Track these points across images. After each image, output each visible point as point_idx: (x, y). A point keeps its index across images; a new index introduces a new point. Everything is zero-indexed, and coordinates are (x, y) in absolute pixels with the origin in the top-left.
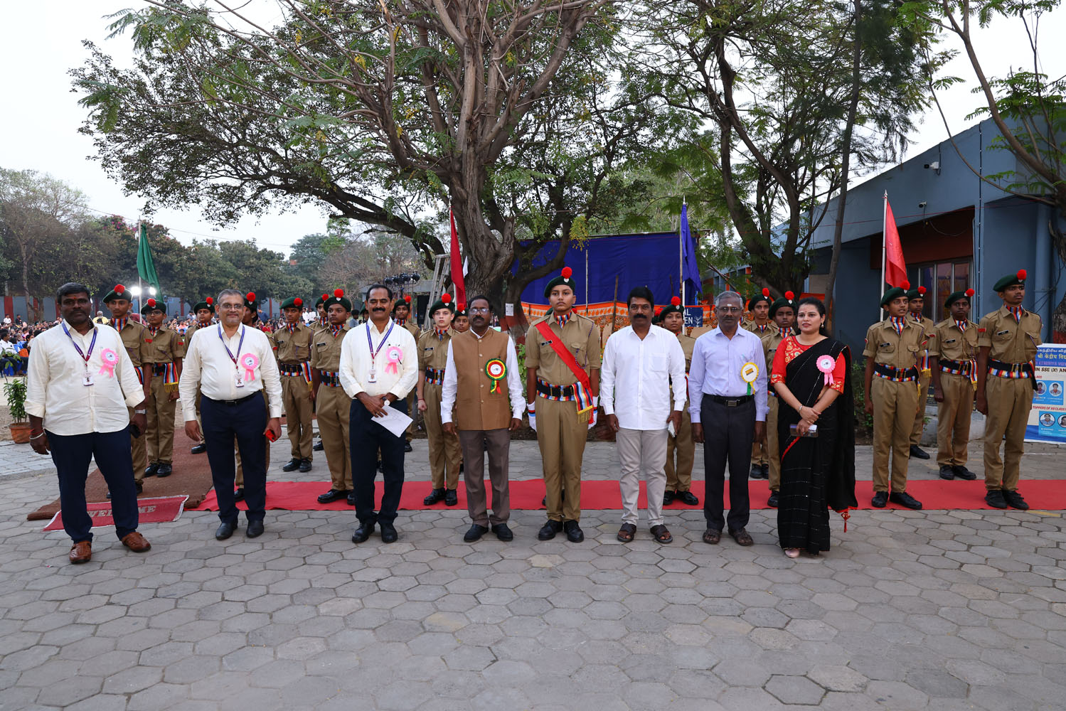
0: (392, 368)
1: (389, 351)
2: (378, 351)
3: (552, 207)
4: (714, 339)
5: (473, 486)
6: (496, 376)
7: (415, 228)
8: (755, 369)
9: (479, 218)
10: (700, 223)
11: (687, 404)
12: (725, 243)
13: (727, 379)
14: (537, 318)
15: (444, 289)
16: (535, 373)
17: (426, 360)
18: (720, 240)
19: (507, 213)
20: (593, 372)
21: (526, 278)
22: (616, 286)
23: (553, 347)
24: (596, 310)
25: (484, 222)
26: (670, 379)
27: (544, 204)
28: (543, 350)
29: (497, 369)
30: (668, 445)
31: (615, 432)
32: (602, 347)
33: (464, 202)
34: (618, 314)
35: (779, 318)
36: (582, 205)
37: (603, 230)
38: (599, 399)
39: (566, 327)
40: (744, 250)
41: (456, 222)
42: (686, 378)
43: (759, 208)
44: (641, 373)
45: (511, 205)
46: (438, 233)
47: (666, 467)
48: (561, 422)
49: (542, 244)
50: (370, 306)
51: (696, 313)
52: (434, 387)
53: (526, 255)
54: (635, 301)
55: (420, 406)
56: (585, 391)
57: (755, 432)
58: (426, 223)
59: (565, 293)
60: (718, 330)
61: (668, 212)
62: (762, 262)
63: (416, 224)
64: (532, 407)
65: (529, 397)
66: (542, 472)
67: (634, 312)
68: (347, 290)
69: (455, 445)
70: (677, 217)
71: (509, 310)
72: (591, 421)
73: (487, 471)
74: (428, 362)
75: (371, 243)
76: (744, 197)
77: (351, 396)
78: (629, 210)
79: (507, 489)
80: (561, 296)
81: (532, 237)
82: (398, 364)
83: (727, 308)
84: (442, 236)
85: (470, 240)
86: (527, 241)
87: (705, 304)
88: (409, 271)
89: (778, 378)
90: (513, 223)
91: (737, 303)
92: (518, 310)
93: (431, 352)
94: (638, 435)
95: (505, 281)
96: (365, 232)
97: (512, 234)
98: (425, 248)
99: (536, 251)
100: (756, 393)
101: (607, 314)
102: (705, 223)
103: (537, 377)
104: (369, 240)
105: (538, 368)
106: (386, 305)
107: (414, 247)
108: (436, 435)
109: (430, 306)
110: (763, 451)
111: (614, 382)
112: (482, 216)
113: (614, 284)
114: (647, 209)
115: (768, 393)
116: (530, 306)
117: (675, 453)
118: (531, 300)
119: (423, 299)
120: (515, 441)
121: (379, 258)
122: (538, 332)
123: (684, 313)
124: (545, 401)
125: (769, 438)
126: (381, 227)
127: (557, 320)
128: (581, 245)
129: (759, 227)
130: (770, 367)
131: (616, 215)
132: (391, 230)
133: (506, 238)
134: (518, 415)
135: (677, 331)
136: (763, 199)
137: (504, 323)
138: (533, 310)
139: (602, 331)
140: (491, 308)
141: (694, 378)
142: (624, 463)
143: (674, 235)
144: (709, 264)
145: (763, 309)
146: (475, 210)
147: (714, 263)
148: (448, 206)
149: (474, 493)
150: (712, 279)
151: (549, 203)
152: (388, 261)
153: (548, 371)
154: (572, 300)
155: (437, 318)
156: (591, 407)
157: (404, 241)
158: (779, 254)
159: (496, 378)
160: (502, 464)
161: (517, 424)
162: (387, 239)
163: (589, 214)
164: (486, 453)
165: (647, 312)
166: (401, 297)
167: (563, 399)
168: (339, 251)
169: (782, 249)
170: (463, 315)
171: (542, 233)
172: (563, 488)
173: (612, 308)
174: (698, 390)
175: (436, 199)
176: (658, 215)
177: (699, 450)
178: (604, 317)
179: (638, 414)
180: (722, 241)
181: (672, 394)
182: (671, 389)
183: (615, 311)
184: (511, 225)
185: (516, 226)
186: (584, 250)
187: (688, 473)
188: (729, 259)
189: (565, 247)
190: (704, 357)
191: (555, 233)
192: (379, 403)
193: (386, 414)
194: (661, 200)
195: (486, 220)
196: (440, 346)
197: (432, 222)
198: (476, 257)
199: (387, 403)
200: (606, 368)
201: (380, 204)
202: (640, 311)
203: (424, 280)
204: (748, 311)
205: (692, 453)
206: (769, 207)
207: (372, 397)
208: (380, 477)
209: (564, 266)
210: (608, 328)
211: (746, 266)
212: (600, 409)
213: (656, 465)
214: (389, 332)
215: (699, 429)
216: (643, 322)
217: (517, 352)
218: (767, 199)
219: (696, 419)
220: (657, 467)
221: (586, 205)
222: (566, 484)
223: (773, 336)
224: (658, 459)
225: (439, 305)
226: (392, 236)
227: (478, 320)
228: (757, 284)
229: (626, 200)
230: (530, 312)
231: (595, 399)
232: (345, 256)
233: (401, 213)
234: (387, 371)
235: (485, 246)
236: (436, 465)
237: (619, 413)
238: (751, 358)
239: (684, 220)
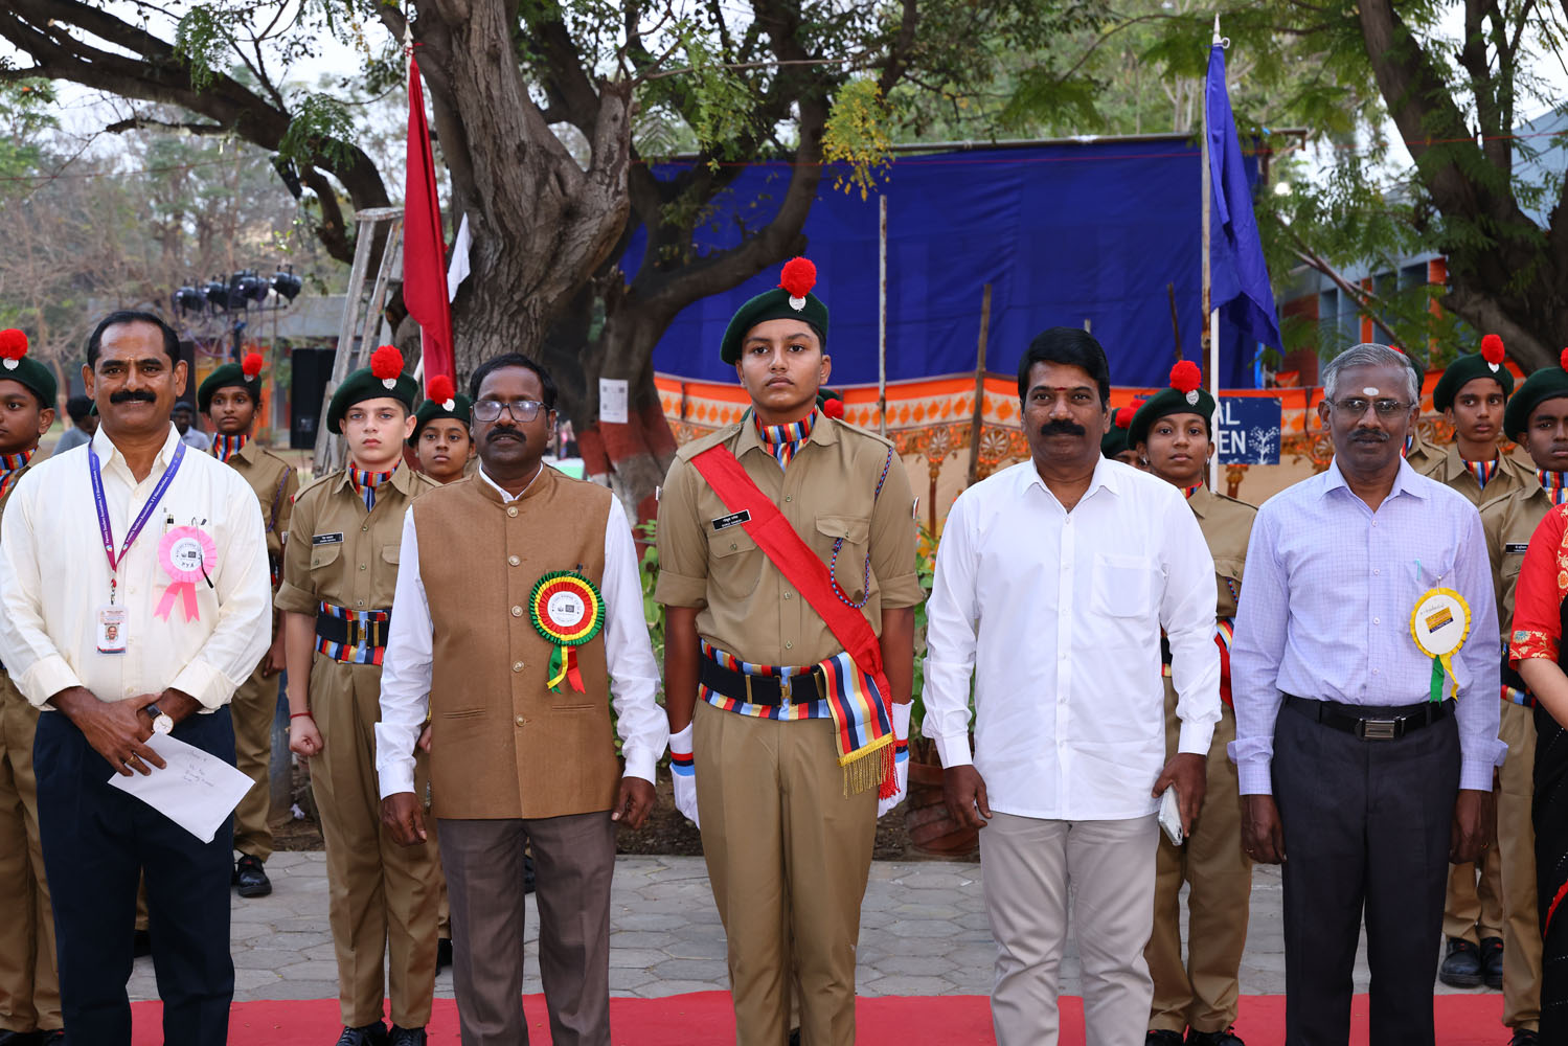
0: (178, 601)
1: (169, 542)
2: (129, 542)
3: (763, 46)
4: (1319, 509)
5: (485, 1012)
6: (568, 630)
7: (285, 116)
8: (1458, 611)
9: (511, 84)
10: (1273, 110)
11: (1226, 729)
12: (1356, 176)
13: (1362, 644)
14: (709, 431)
15: (386, 328)
16: (693, 624)
17: (316, 578)
18: (1340, 165)
19: (606, 67)
20: (894, 619)
21: (670, 293)
22: (984, 321)
23: (751, 532)
24: (913, 403)
25: (525, 96)
26: (1165, 644)
27: (738, 38)
28: (719, 544)
29: (570, 609)
30: (1160, 872)
31: (976, 827)
32: (933, 532)
33: (457, 29)
34: (990, 418)
35: (1538, 435)
36: (867, 40)
37: (939, 126)
38: (919, 713)
39: (799, 462)
40: (1422, 202)
41: (427, 94)
42: (1219, 640)
43: (1472, 57)
44: (1066, 624)
45: (622, 39)
46: (366, 131)
47: (1150, 950)
48: (783, 792)
49: (727, 173)
50: (102, 385)
51: (1257, 415)
52: (346, 673)
53: (671, 213)
54: (1045, 376)
55: (296, 738)
56: (866, 684)
57: (1459, 827)
58: (324, 98)
59: (794, 346)
60: (1333, 477)
61: (1162, 66)
62: (1482, 241)
63: (288, 103)
64: (683, 743)
65: (677, 706)
66: (725, 968)
67: (1040, 413)
68: (44, 330)
69: (420, 872)
70: (1194, 86)
71: (613, 402)
72: (887, 789)
73: (532, 965)
74: (325, 584)
75: (130, 164)
76: (1421, 19)
77: (37, 699)
78: (1030, 60)
79: (604, 1023)
80: (778, 358)
81: (695, 150)
82: (201, 586)
83: (1365, 400)
84: (379, 144)
85: (478, 161)
86: (676, 162)
87: (1289, 384)
88: (263, 264)
89: (1534, 643)
90: (626, 99)
91: (1400, 385)
92: (643, 403)
93: (335, 549)
94: (1055, 839)
95: (599, 302)
96: (111, 128)
97: (624, 140)
98: (320, 184)
99: (705, 197)
100: (1462, 693)
101: (953, 417)
102: (1291, 105)
103: (697, 638)
104: (126, 156)
105: (702, 606)
106: (157, 382)
107: (279, 181)
108: (354, 839)
109: (333, 387)
110: (1486, 893)
111: (973, 655)
112: (518, 75)
113: (978, 312)
114: (1091, 56)
115: (1504, 695)
116: (685, 389)
117: (1183, 900)
118: (688, 367)
119: (312, 363)
120: (634, 860)
121: (158, 218)
122: (701, 480)
123: (1216, 417)
124: (728, 718)
125: (1506, 846)
126: (165, 112)
127: (767, 439)
128: (864, 179)
129: (1472, 122)
130: (1509, 603)
131: (984, 75)
132: (202, 120)
133: (602, 152)
134: (641, 766)
135: (1187, 476)
136: (1487, 25)
137: (593, 445)
138: (695, 401)
139: (934, 475)
140: (550, 398)
141: (1251, 641)
142: (1008, 935)
143: (1183, 148)
144: (1303, 249)
145: (1483, 409)
146: (494, 57)
147: (1319, 242)
148: (401, 42)
149: (486, 1037)
150: (1312, 300)
151: (753, 32)
152: (190, 228)
153: (738, 618)
154: (816, 373)
155: (355, 430)
156: (887, 739)
157: (246, 160)
158: (1539, 215)
159: (564, 638)
160: (588, 938)
161: (640, 797)
162: (185, 151)
163: (891, 72)
164: (531, 902)
165: (1085, 413)
166: (236, 353)
167: (789, 712)
168: (16, 190)
169: (1550, 200)
170: (447, 414)
171: (730, 133)
172: (795, 1023)
173: (969, 395)
174: (1264, 681)
175: (359, 16)
176: (1129, 76)
177: (1266, 890)
178: (940, 428)
179: (1055, 766)
180: (1349, 168)
181: (1172, 698)
182: (1168, 681)
183: (980, 406)
184: (619, 109)
185: (639, 110)
186: (873, 196)
187: (1226, 968)
188: (1370, 230)
189: (809, 184)
190: (1285, 567)
191: (772, 135)
192: (134, 725)
193: (160, 764)
194: (1138, 27)
195: (533, 90)
196: (364, 528)
197: (341, 95)
198: (499, 217)
199: (163, 724)
200: (945, 605)
201: (163, 29)
202: (1061, 409)
203: (316, 295)
204: (1433, 412)
205: (1240, 901)
206: (1507, 54)
207: (110, 705)
208: (143, 985)
209: (801, 253)
210: (956, 465)
211: (1429, 256)
212: (923, 750)
213: (1118, 940)
214: (169, 475)
215: (1265, 817)
216: (1070, 446)
217: (641, 549)
218: (1499, 26)
219: (1257, 780)
220: (1123, 949)
221: (880, 41)
222: (804, 1011)
223: (1521, 497)
224: (1120, 923)
225: (365, 387)
226: (206, 142)
227: (505, 440)
228: (1468, 318)
229: (1018, 27)
230: (685, 410)
231: (901, 714)
232: (39, 210)
233: (237, 61)
234: (163, 611)
235: (529, 182)
236: (353, 946)
237: (989, 763)
238: (1445, 573)
239: (1217, 97)
